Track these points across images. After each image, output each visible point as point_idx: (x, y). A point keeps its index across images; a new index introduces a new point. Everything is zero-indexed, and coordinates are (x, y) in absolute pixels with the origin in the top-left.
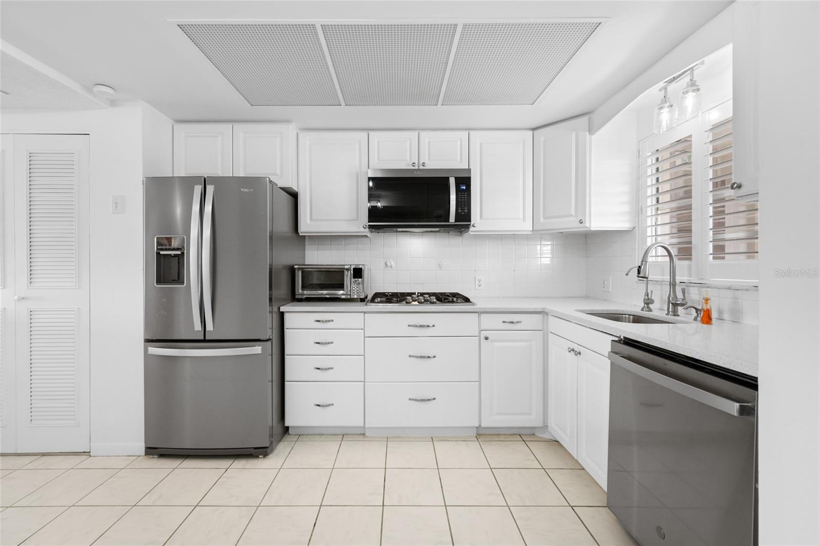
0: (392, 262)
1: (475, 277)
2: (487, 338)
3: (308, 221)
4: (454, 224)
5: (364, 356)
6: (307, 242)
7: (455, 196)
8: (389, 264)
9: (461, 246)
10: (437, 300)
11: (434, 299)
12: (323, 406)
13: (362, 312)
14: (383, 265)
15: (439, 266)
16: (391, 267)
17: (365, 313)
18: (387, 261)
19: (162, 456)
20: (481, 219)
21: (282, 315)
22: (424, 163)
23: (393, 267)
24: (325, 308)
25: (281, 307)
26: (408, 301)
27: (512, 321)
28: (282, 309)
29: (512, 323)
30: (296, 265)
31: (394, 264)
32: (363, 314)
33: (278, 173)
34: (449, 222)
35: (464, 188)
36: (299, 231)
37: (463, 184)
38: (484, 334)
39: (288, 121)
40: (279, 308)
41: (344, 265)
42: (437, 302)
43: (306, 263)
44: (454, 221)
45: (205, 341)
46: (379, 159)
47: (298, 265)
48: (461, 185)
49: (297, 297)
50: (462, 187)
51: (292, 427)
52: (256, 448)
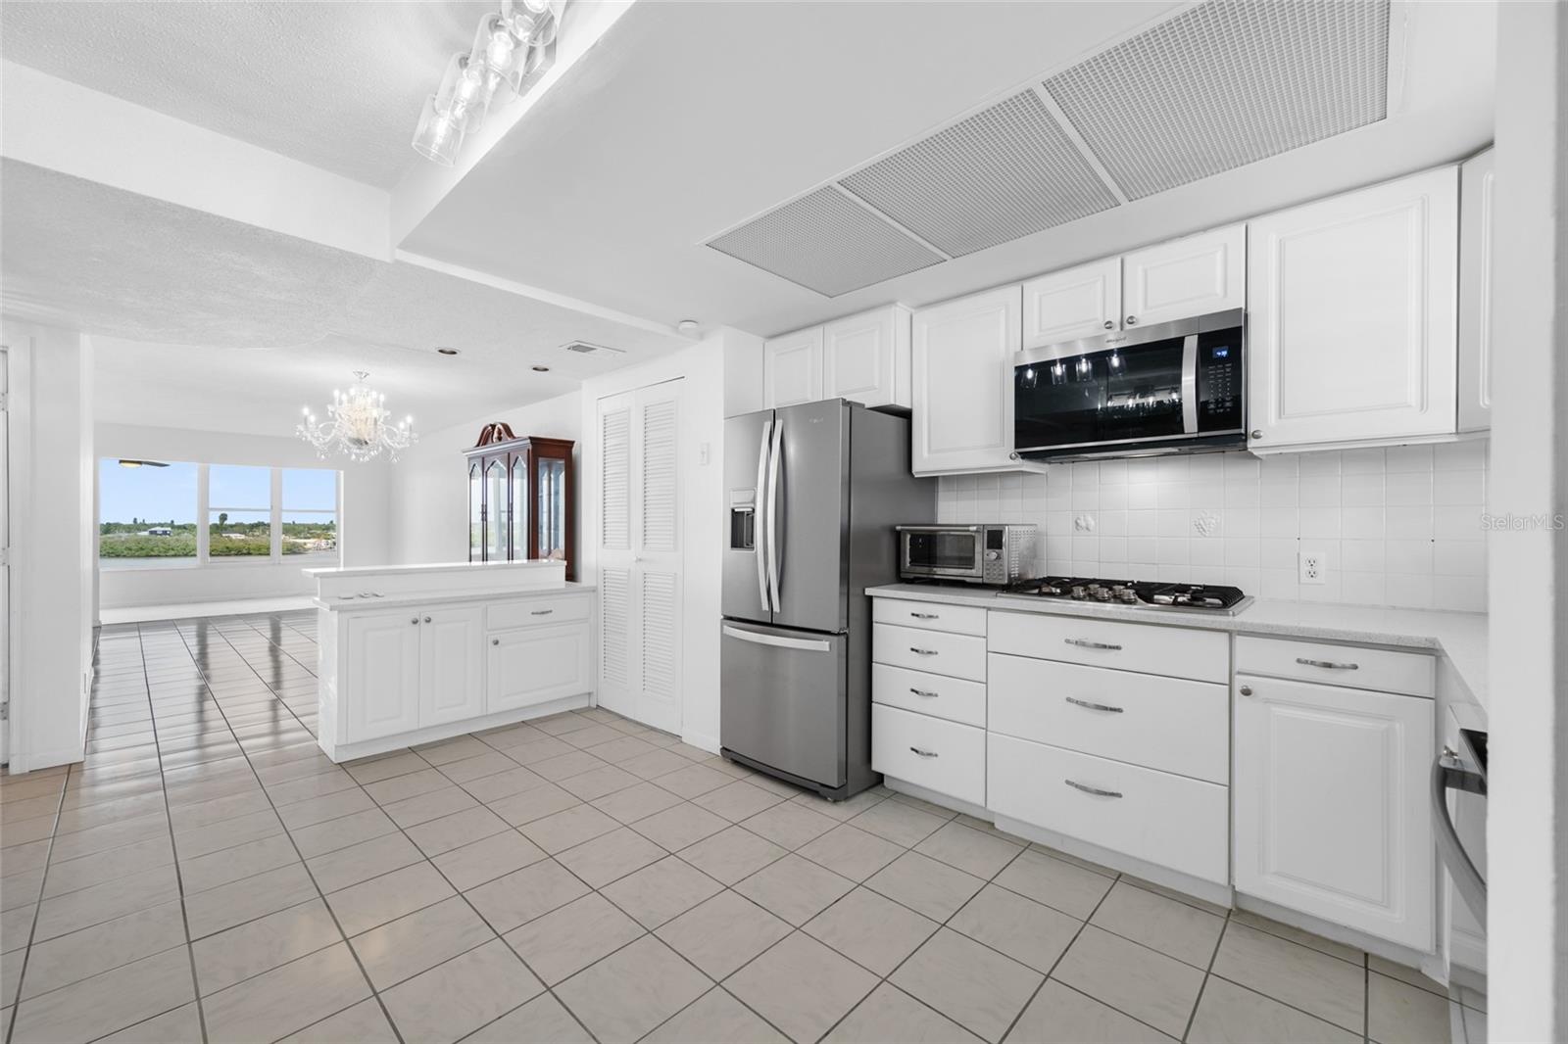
0: (1089, 518)
1: (1299, 554)
2: (1247, 692)
3: (926, 454)
4: (1196, 435)
5: (986, 683)
6: (941, 487)
7: (1193, 377)
8: (1082, 523)
9: (1259, 482)
10: (1140, 597)
11: (1130, 594)
12: (923, 754)
13: (984, 607)
14: (1071, 525)
15: (1199, 526)
16: (1087, 529)
17: (989, 609)
18: (1079, 518)
19: (736, 762)
20: (1280, 417)
21: (870, 599)
22: (1131, 317)
23: (1091, 528)
24: (932, 595)
25: (866, 589)
26: (1076, 595)
27: (1329, 662)
28: (869, 592)
29: (1329, 666)
30: (898, 525)
31: (1093, 523)
32: (985, 610)
33: (876, 384)
34: (1183, 432)
35: (1224, 353)
36: (913, 472)
37: (1220, 346)
38: (1240, 682)
39: (891, 303)
40: (864, 590)
41: (969, 526)
42: (1139, 600)
43: (939, 522)
44: (1196, 430)
45: (771, 625)
46: (1040, 330)
47: (902, 525)
48: (1214, 350)
49: (903, 575)
50: (1219, 354)
51: (889, 777)
52: (822, 785)
